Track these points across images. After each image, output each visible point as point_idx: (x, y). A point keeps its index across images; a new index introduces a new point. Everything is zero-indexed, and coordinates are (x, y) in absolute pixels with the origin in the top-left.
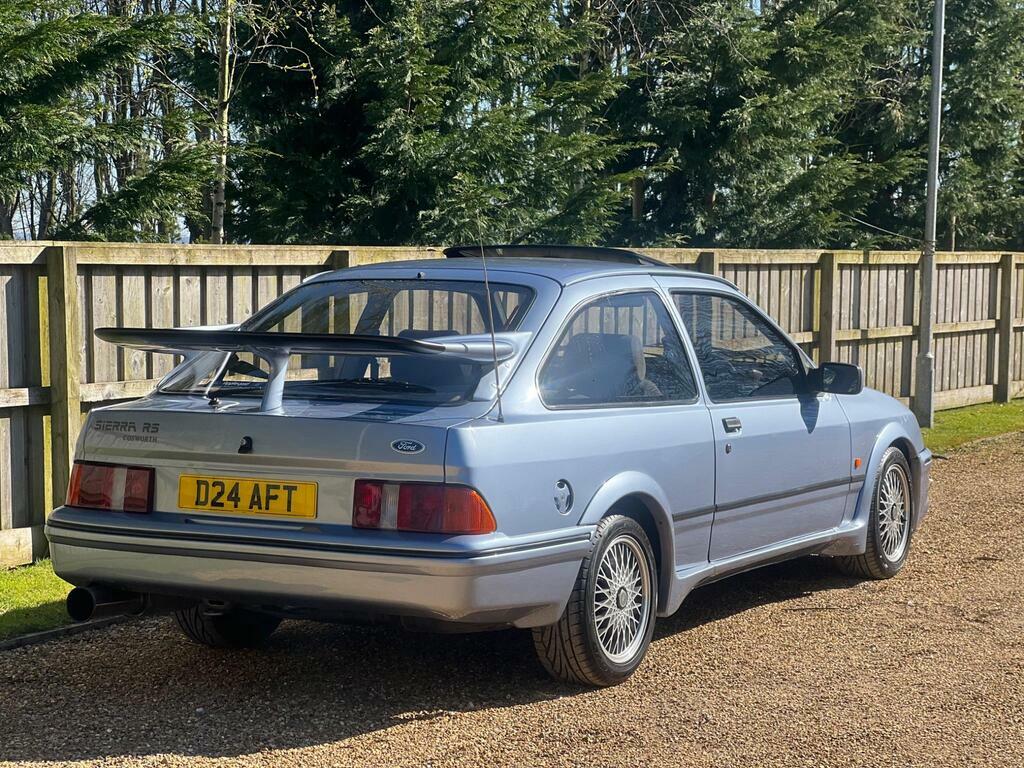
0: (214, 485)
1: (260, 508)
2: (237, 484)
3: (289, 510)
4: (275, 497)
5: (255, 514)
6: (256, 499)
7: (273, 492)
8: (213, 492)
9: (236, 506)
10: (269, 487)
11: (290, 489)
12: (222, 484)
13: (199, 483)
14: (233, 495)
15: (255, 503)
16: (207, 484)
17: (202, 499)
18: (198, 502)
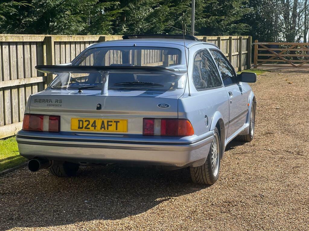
0: (86, 121)
1: (105, 129)
2: (95, 121)
3: (117, 129)
4: (111, 125)
5: (102, 131)
6: (103, 126)
7: (110, 123)
8: (85, 124)
9: (95, 129)
10: (108, 122)
11: (117, 122)
12: (89, 121)
13: (79, 121)
14: (94, 125)
15: (103, 128)
16: (82, 121)
17: (81, 126)
18: (79, 128)
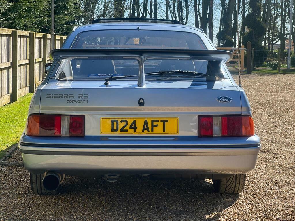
0: (121, 121)
1: (148, 131)
2: (135, 121)
3: (164, 130)
4: (157, 126)
5: (146, 134)
6: (146, 127)
7: (155, 123)
8: (121, 125)
9: (135, 131)
10: (153, 121)
11: (165, 122)
12: (126, 121)
13: (112, 121)
14: (133, 126)
15: (146, 129)
16: (117, 122)
17: (115, 128)
18: (113, 130)
